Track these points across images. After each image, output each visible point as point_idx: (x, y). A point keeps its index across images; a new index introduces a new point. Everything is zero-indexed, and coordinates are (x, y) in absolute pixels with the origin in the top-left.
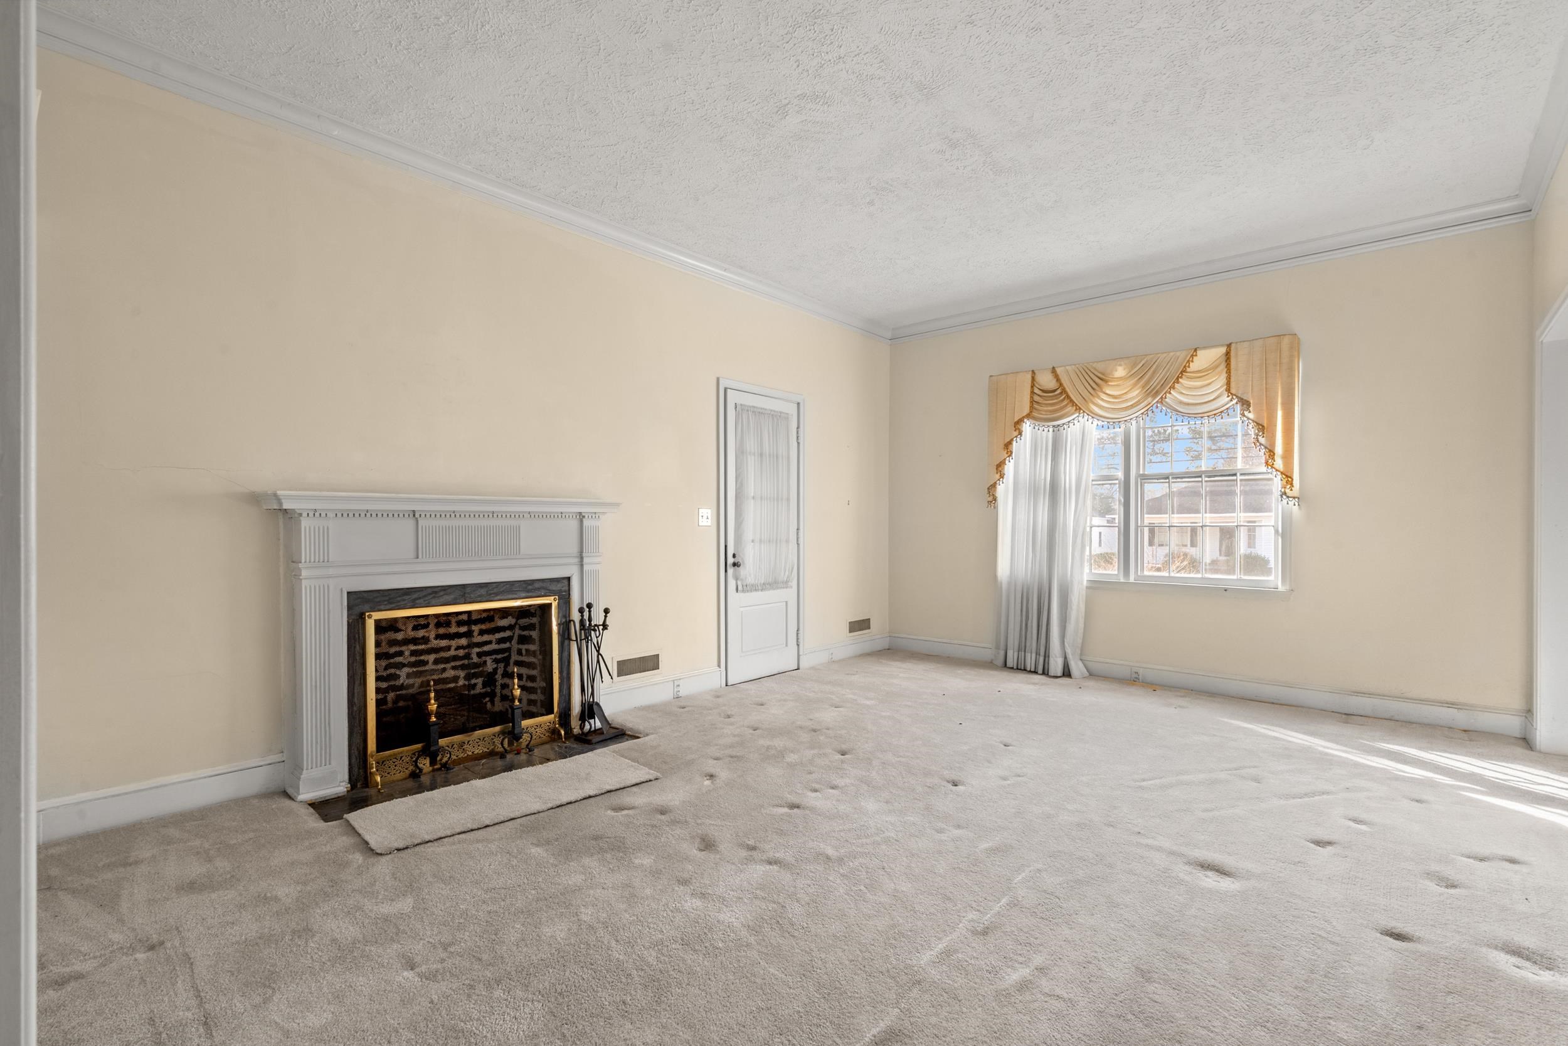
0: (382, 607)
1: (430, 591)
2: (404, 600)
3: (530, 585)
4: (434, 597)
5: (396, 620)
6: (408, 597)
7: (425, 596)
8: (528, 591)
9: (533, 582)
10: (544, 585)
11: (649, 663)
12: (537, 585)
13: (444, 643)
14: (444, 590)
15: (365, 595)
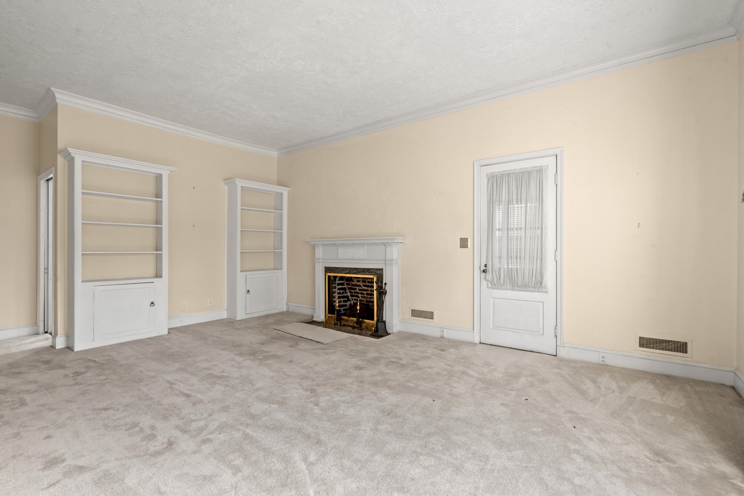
0: (332, 272)
1: (342, 269)
2: (336, 271)
3: (370, 270)
4: (343, 271)
5: (351, 278)
6: (337, 270)
7: (341, 270)
8: (369, 272)
9: (370, 269)
10: (374, 271)
11: (429, 315)
12: (372, 271)
13: (366, 288)
14: (346, 269)
15: (328, 268)
